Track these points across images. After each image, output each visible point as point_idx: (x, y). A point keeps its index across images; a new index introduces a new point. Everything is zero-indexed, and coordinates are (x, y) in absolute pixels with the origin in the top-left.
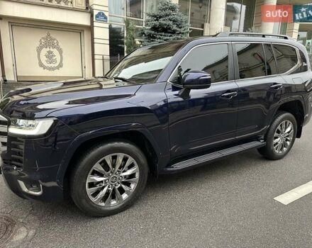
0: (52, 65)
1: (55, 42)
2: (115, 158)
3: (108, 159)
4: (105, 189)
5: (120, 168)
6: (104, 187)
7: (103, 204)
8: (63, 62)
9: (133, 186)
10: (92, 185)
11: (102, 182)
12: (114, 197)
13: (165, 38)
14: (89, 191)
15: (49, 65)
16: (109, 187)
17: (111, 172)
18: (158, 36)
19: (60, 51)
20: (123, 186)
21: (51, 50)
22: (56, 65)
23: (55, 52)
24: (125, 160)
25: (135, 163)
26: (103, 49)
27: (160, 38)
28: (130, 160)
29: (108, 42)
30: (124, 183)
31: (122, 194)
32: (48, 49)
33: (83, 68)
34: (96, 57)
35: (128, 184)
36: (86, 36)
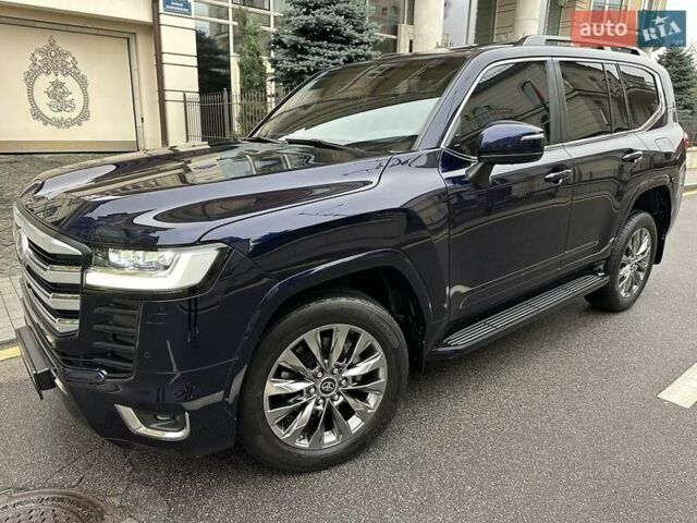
0: (64, 115)
1: (69, 60)
2: (327, 334)
3: (312, 339)
4: (309, 410)
5: (341, 359)
6: (305, 405)
7: (304, 444)
8: (91, 107)
9: (373, 401)
10: (277, 401)
11: (301, 393)
12: (329, 426)
13: (330, 53)
14: (272, 415)
15: (58, 116)
16: (317, 404)
17: (322, 370)
18: (313, 50)
19: (83, 83)
20: (351, 401)
21: (61, 78)
22: (74, 115)
23: (70, 83)
24: (353, 338)
25: (377, 345)
26: (183, 78)
27: (318, 54)
28: (365, 340)
29: (194, 62)
30: (352, 393)
31: (347, 417)
32: (52, 77)
33: (138, 121)
34: (168, 96)
35: (361, 396)
36: (143, 47)
